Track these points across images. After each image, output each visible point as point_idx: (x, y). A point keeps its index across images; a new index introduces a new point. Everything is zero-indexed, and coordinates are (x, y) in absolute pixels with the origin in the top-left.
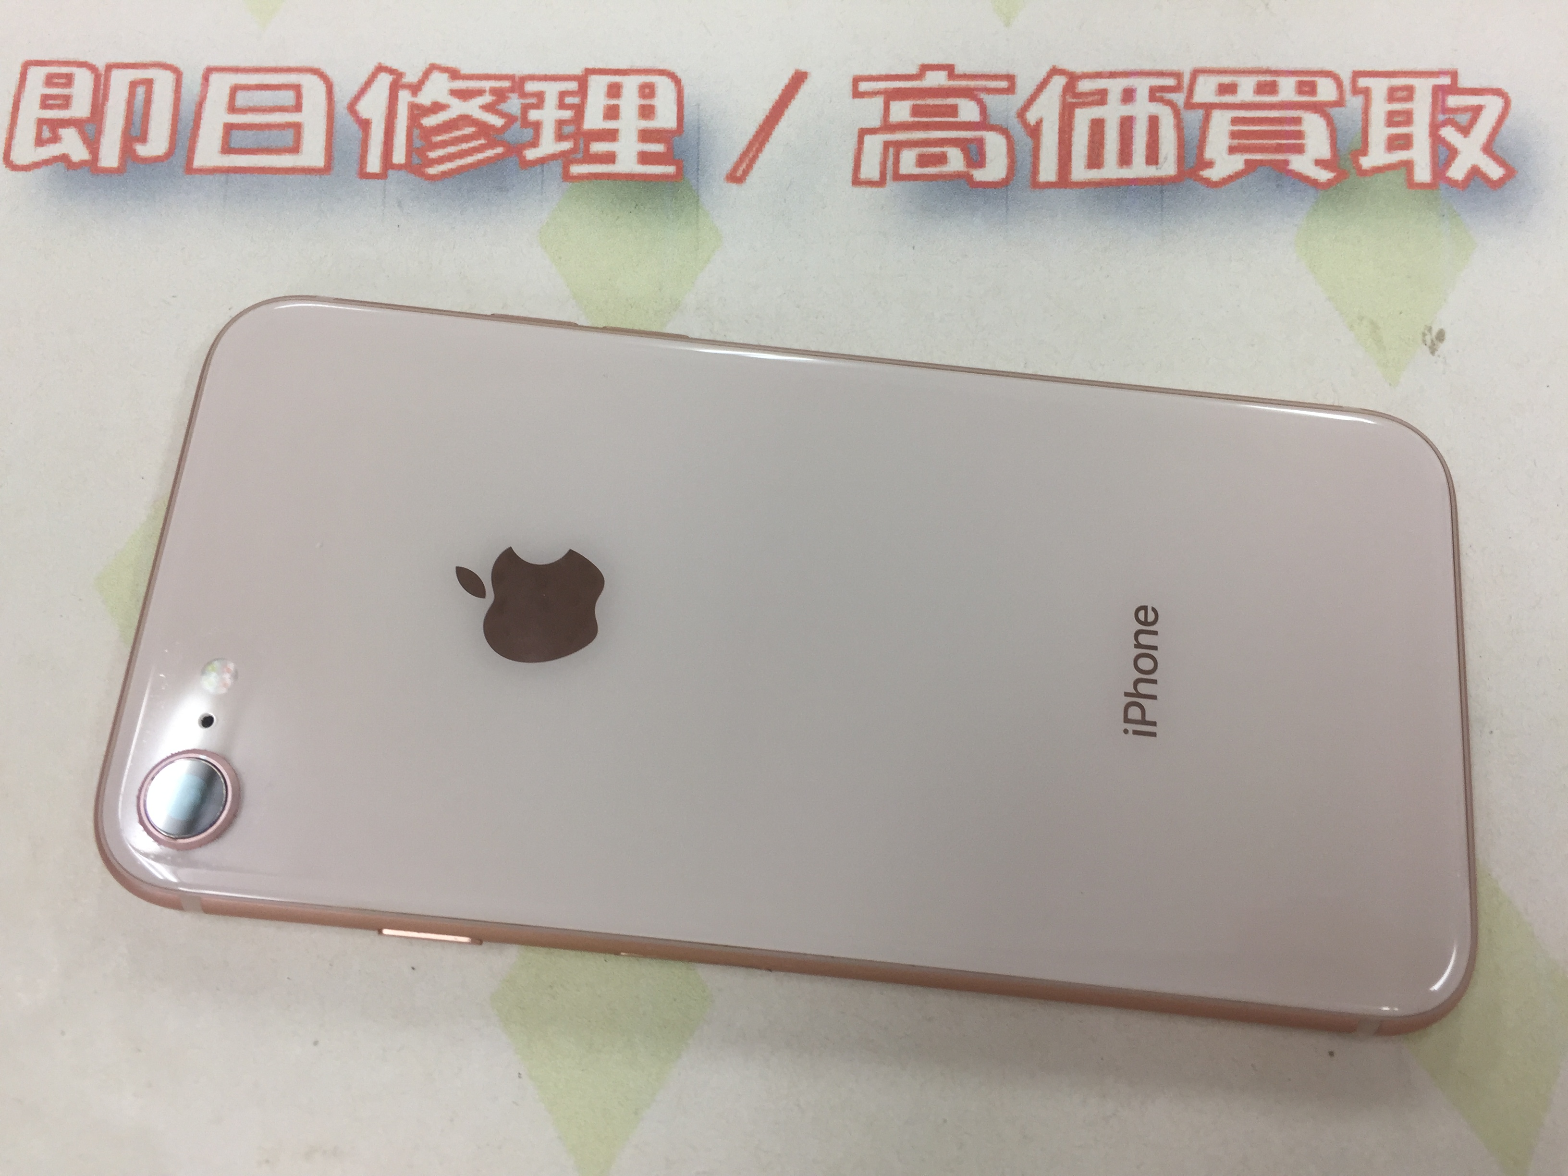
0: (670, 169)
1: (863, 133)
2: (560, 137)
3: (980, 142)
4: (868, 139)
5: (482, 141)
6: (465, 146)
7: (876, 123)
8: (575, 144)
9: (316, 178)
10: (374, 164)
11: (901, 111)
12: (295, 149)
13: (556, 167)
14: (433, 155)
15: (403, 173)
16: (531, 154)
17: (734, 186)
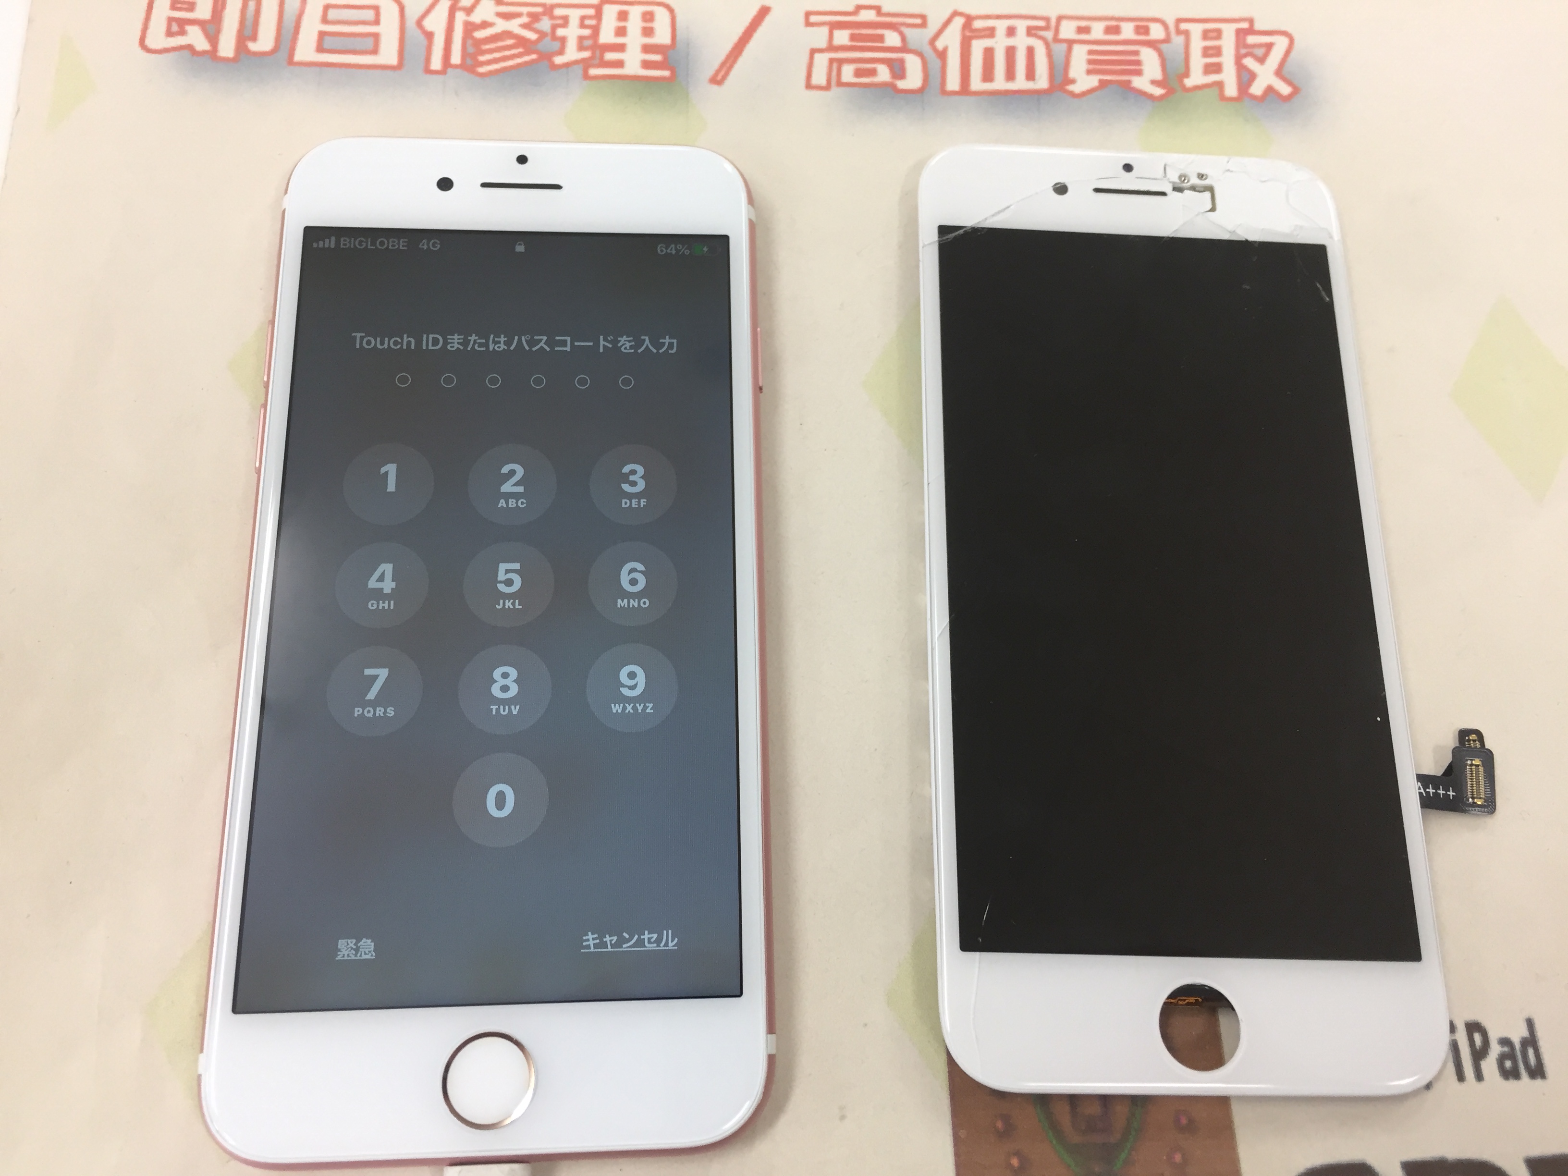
0: (666, 73)
1: (813, 52)
2: (581, 48)
3: (902, 62)
4: (817, 56)
5: (521, 50)
6: (507, 53)
7: (823, 44)
8: (594, 53)
9: (389, 73)
10: (436, 63)
11: (842, 37)
12: (375, 51)
13: (578, 70)
14: (482, 58)
15: (458, 71)
16: (558, 60)
17: (715, 87)
